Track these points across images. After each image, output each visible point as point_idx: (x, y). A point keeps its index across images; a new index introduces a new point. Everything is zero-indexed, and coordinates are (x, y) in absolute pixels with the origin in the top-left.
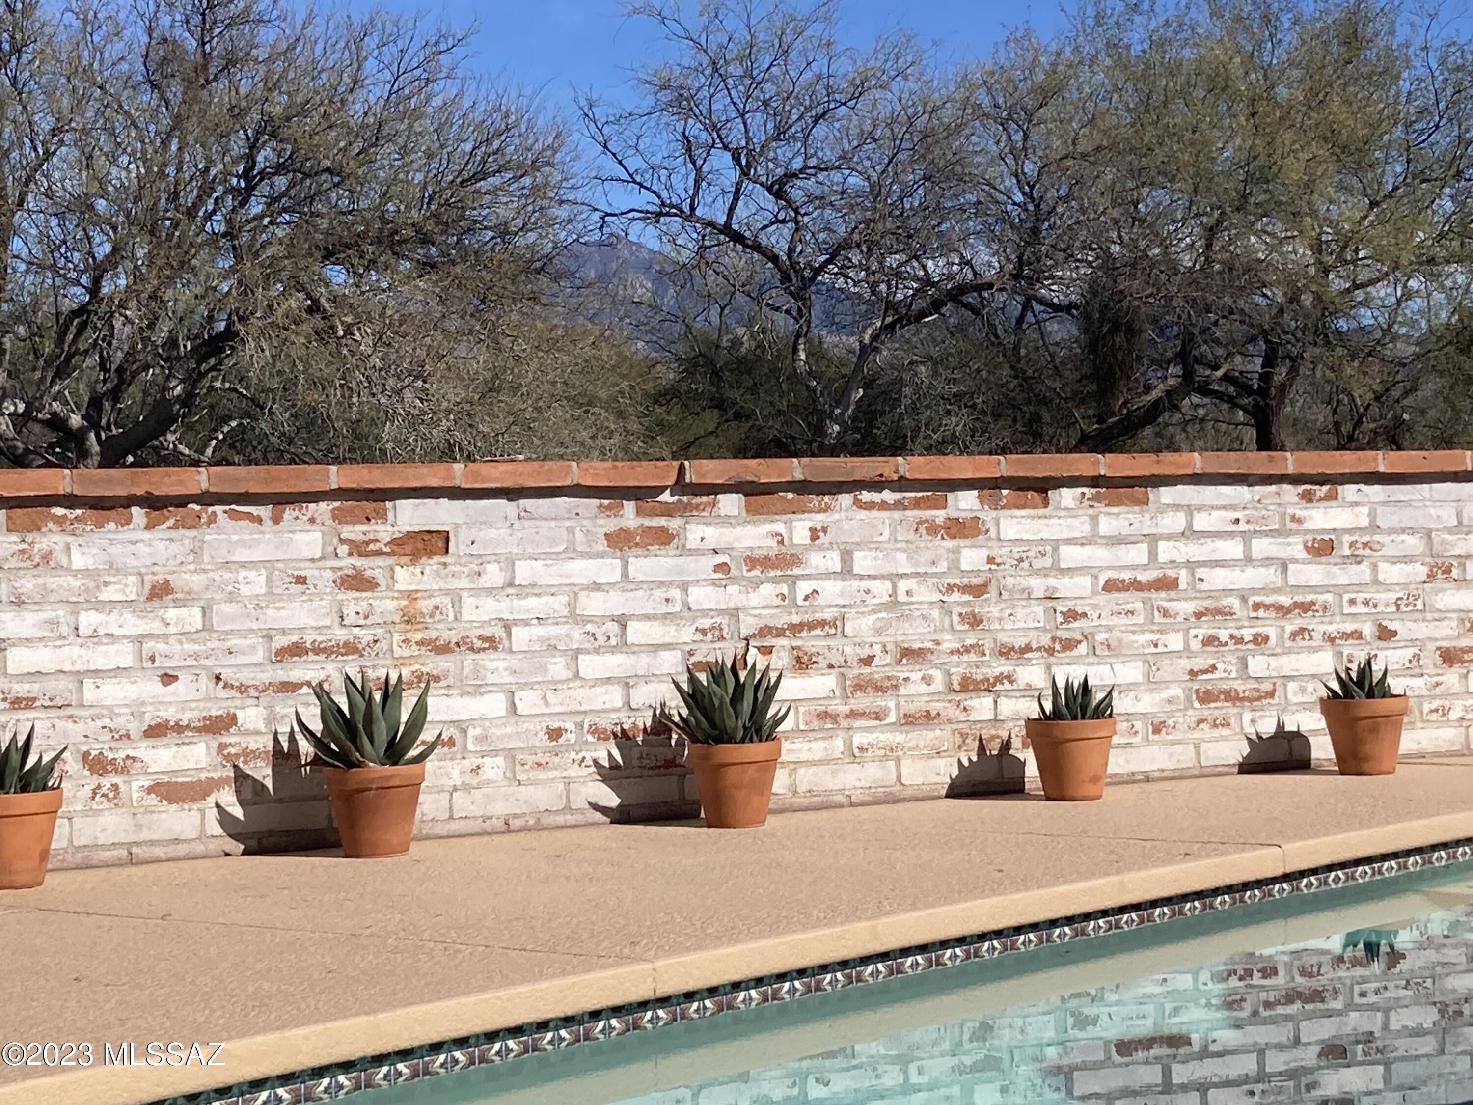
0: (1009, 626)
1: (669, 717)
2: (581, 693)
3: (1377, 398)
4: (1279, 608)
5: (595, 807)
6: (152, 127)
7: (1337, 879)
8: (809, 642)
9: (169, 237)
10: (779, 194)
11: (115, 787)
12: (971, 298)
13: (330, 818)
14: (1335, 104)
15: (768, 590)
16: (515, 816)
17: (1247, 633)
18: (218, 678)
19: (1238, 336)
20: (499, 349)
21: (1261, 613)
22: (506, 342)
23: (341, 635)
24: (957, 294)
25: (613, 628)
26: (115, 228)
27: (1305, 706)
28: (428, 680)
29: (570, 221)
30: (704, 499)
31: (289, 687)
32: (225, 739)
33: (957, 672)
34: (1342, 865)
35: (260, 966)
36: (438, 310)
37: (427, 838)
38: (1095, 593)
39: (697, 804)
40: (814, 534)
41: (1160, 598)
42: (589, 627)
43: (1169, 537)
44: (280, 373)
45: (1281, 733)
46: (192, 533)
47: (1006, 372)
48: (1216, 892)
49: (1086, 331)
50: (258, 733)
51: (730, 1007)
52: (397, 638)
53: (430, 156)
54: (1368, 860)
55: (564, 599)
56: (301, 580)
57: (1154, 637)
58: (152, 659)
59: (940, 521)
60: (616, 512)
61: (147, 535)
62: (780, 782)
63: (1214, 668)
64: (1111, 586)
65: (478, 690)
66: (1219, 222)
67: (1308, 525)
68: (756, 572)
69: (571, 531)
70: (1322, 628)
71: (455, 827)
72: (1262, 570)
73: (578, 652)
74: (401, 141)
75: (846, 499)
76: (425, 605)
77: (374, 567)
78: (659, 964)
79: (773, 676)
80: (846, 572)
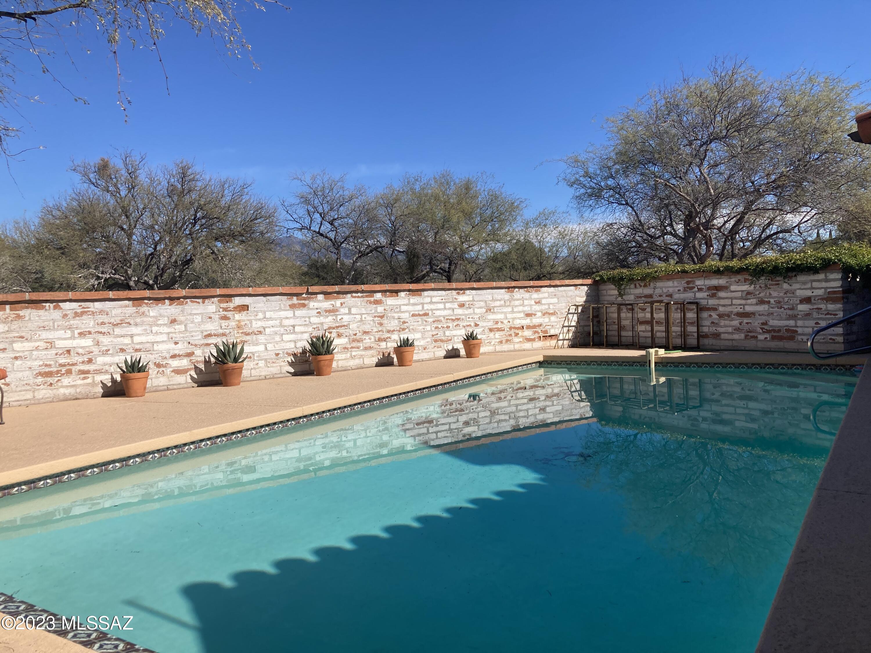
0: (389, 325)
1: (306, 350)
2: (284, 344)
3: (475, 273)
4: (452, 319)
5: (288, 372)
6: (169, 207)
7: (466, 382)
8: (341, 330)
9: (175, 235)
10: (332, 224)
11: (163, 371)
12: (379, 249)
13: (220, 377)
14: (464, 204)
15: (330, 318)
16: (267, 375)
17: (445, 326)
18: (189, 343)
19: (443, 259)
20: (261, 262)
21: (448, 321)
22: (263, 261)
23: (221, 331)
24: (376, 248)
25: (291, 328)
26: (160, 233)
27: (458, 342)
28: (244, 342)
29: (279, 231)
30: (314, 296)
31: (208, 345)
32: (192, 358)
33: (377, 337)
34: (467, 378)
35: (202, 413)
36: (245, 253)
37: (245, 381)
38: (410, 317)
39: (314, 370)
40: (342, 304)
41: (425, 318)
42: (285, 328)
43: (427, 303)
44: (204, 269)
45: (453, 349)
46: (181, 306)
47: (389, 267)
48: (438, 385)
49: (407, 257)
50: (200, 356)
51: (322, 417)
52: (236, 332)
53: (242, 214)
54: (473, 377)
55: (279, 321)
56: (210, 318)
57: (424, 327)
58: (172, 338)
59: (372, 300)
60: (291, 299)
61: (169, 307)
62: (334, 364)
63: (437, 334)
64: (413, 315)
65: (257, 344)
66: (438, 231)
67: (458, 300)
68: (327, 314)
69: (280, 304)
70: (462, 324)
71: (252, 378)
72: (448, 311)
73: (282, 334)
74: (235, 211)
75: (349, 296)
76: (243, 323)
77: (229, 314)
78: (304, 407)
79: (332, 339)
80: (350, 313)
